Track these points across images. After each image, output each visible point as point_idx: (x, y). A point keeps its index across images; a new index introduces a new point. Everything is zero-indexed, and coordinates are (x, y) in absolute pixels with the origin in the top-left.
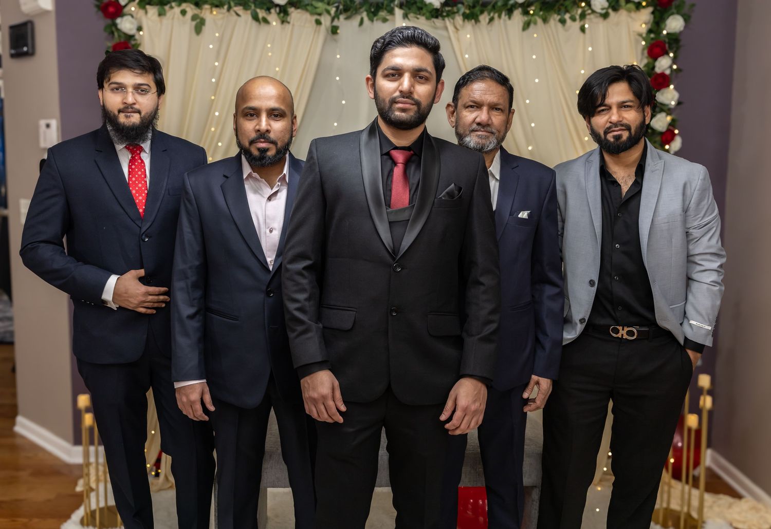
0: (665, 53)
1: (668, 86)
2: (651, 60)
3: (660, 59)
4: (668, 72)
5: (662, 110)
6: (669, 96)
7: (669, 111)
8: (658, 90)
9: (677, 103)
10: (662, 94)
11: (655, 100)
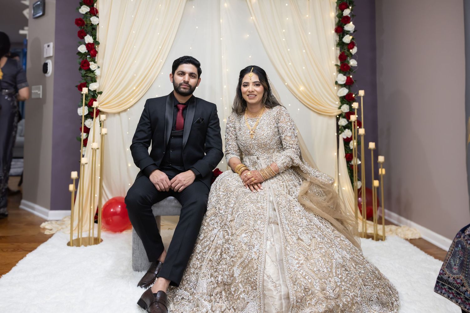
0: (348, 7)
1: (349, 23)
2: (340, 12)
3: (345, 10)
4: (349, 16)
5: (347, 34)
6: (350, 27)
7: (351, 35)
8: (345, 24)
9: (354, 30)
10: (347, 27)
11: (343, 30)
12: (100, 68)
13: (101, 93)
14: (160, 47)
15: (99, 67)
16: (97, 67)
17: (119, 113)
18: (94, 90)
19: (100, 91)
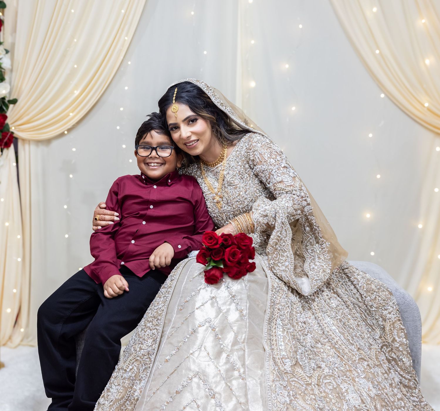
12: (9, 54)
13: (14, 102)
14: (123, 11)
15: (7, 52)
16: (5, 52)
17: (48, 141)
18: (2, 96)
19: (11, 98)
